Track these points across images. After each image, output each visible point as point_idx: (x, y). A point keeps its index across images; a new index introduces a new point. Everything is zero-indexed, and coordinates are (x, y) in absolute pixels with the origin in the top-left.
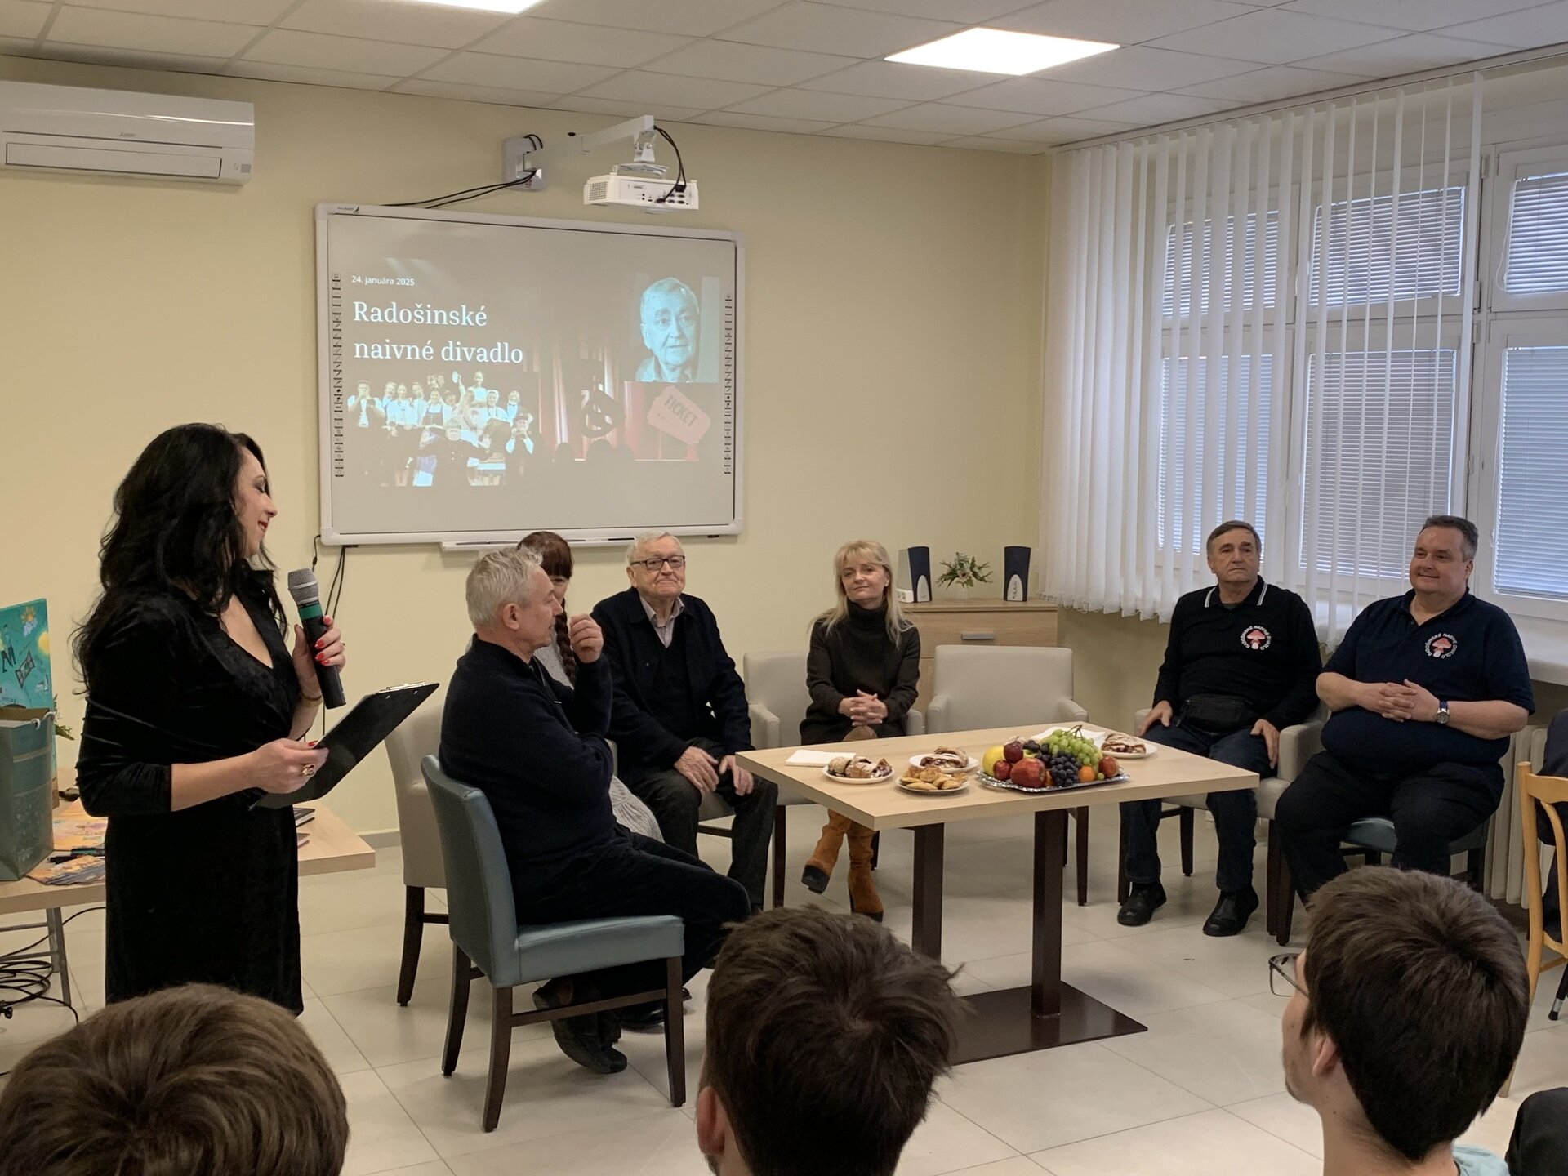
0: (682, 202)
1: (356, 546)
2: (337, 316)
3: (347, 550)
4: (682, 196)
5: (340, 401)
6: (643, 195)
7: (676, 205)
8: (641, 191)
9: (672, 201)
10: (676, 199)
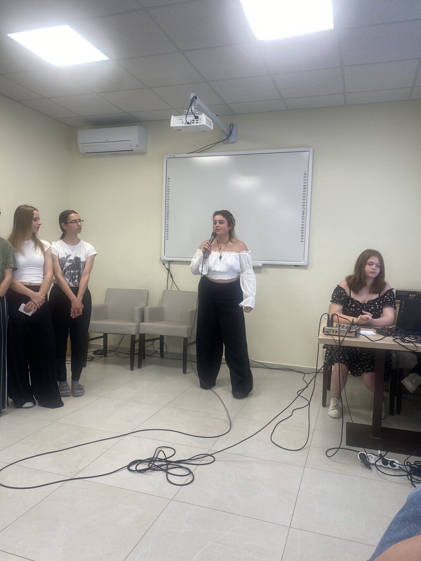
0: (197, 123)
1: (173, 261)
2: (168, 190)
3: (170, 262)
4: (197, 120)
5: (168, 216)
6: (183, 122)
7: (195, 124)
8: (182, 121)
9: (193, 123)
10: (195, 122)
